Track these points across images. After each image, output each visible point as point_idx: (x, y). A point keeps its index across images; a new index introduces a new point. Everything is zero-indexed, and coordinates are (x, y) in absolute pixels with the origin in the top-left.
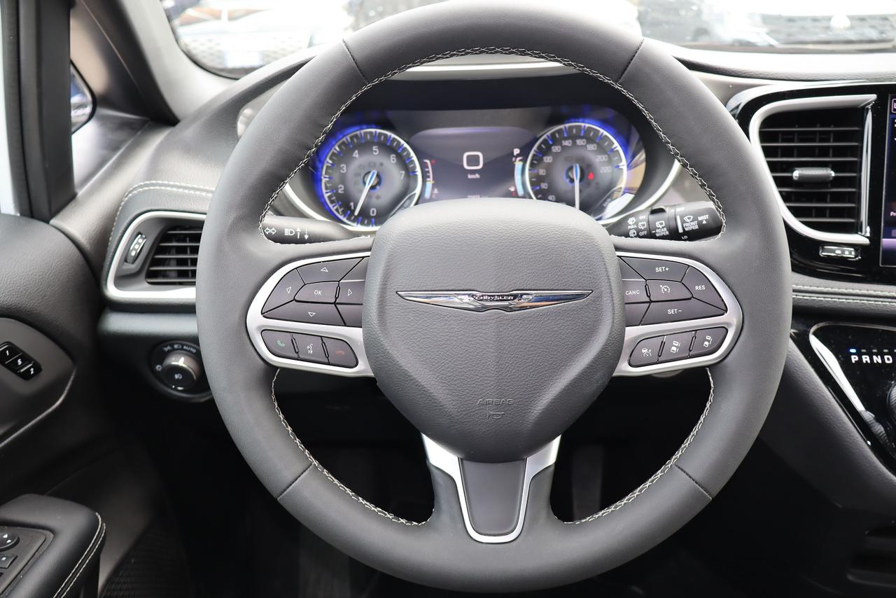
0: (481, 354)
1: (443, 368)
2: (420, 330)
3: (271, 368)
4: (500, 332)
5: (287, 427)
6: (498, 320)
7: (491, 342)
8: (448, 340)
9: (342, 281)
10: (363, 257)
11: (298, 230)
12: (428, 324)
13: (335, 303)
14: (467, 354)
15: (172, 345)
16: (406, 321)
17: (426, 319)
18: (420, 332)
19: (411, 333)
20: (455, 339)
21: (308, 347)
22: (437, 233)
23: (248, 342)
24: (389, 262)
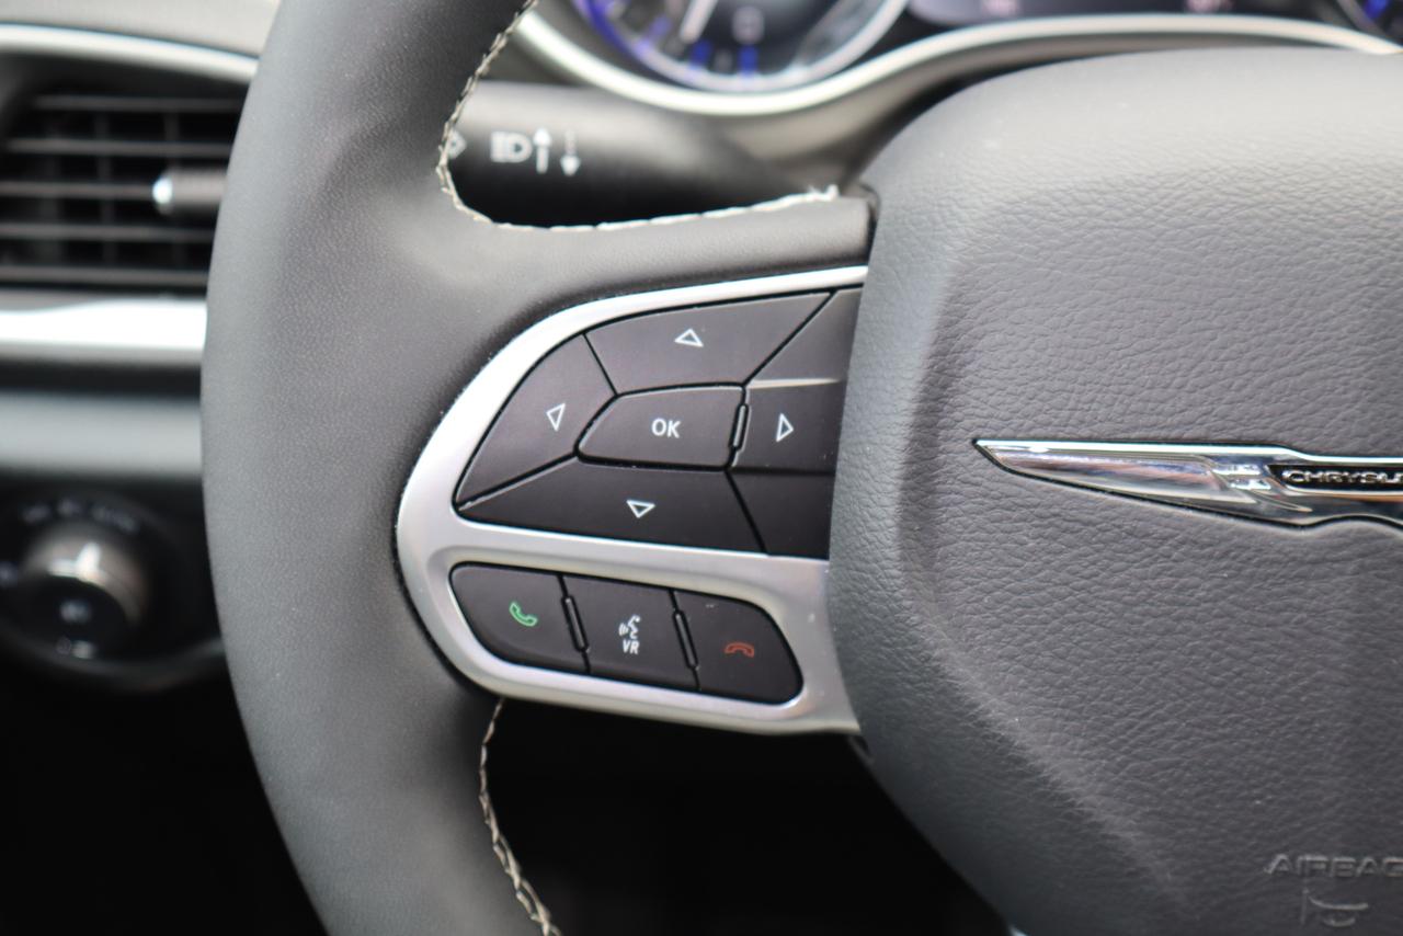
0: (1293, 689)
1: (1144, 736)
2: (1063, 590)
3: (477, 697)
4: (1375, 606)
5: (535, 910)
6: (1368, 561)
7: (1337, 645)
8: (1169, 631)
9: (755, 384)
10: (832, 290)
11: (543, 139)
12: (1094, 569)
13: (726, 468)
14: (1239, 687)
15: (53, 504)
16: (1011, 553)
17: (1084, 549)
18: (1061, 598)
19: (1025, 597)
20: (1195, 626)
21: (623, 630)
22: (1139, 212)
23: (403, 609)
24: (949, 324)
